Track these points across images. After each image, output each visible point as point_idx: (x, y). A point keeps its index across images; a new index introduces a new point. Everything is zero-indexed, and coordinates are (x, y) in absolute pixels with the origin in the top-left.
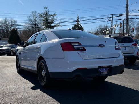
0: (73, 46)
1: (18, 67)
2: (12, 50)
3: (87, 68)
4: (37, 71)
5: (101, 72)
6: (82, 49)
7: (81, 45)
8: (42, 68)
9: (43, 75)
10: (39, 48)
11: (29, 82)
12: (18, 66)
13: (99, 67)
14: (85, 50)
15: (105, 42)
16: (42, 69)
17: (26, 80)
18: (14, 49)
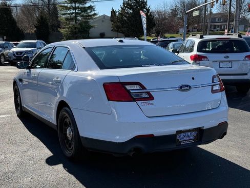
0: (128, 91)
1: (18, 104)
2: (3, 54)
3: (155, 135)
4: (57, 126)
5: (181, 139)
6: (146, 96)
7: (144, 88)
8: (66, 122)
9: (68, 135)
10: (59, 82)
11: (41, 144)
12: (19, 102)
13: (179, 132)
14: (151, 98)
15: (193, 79)
16: (67, 125)
17: (36, 138)
18: (7, 51)
